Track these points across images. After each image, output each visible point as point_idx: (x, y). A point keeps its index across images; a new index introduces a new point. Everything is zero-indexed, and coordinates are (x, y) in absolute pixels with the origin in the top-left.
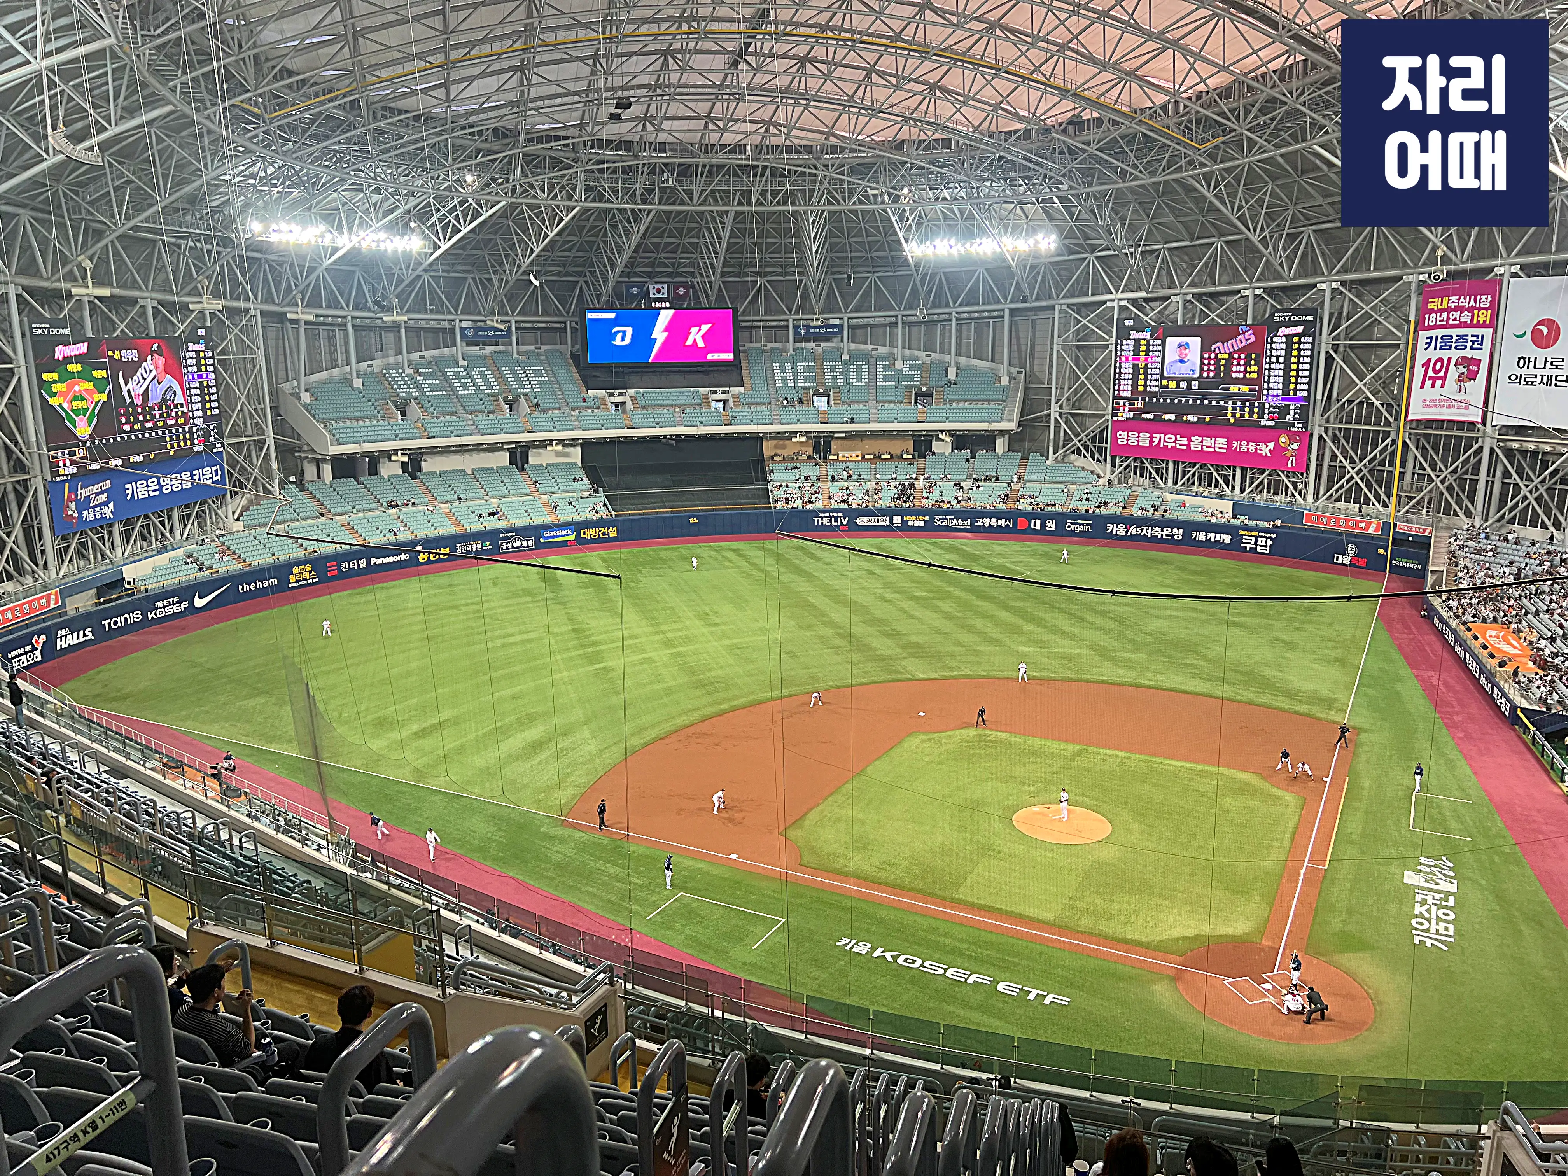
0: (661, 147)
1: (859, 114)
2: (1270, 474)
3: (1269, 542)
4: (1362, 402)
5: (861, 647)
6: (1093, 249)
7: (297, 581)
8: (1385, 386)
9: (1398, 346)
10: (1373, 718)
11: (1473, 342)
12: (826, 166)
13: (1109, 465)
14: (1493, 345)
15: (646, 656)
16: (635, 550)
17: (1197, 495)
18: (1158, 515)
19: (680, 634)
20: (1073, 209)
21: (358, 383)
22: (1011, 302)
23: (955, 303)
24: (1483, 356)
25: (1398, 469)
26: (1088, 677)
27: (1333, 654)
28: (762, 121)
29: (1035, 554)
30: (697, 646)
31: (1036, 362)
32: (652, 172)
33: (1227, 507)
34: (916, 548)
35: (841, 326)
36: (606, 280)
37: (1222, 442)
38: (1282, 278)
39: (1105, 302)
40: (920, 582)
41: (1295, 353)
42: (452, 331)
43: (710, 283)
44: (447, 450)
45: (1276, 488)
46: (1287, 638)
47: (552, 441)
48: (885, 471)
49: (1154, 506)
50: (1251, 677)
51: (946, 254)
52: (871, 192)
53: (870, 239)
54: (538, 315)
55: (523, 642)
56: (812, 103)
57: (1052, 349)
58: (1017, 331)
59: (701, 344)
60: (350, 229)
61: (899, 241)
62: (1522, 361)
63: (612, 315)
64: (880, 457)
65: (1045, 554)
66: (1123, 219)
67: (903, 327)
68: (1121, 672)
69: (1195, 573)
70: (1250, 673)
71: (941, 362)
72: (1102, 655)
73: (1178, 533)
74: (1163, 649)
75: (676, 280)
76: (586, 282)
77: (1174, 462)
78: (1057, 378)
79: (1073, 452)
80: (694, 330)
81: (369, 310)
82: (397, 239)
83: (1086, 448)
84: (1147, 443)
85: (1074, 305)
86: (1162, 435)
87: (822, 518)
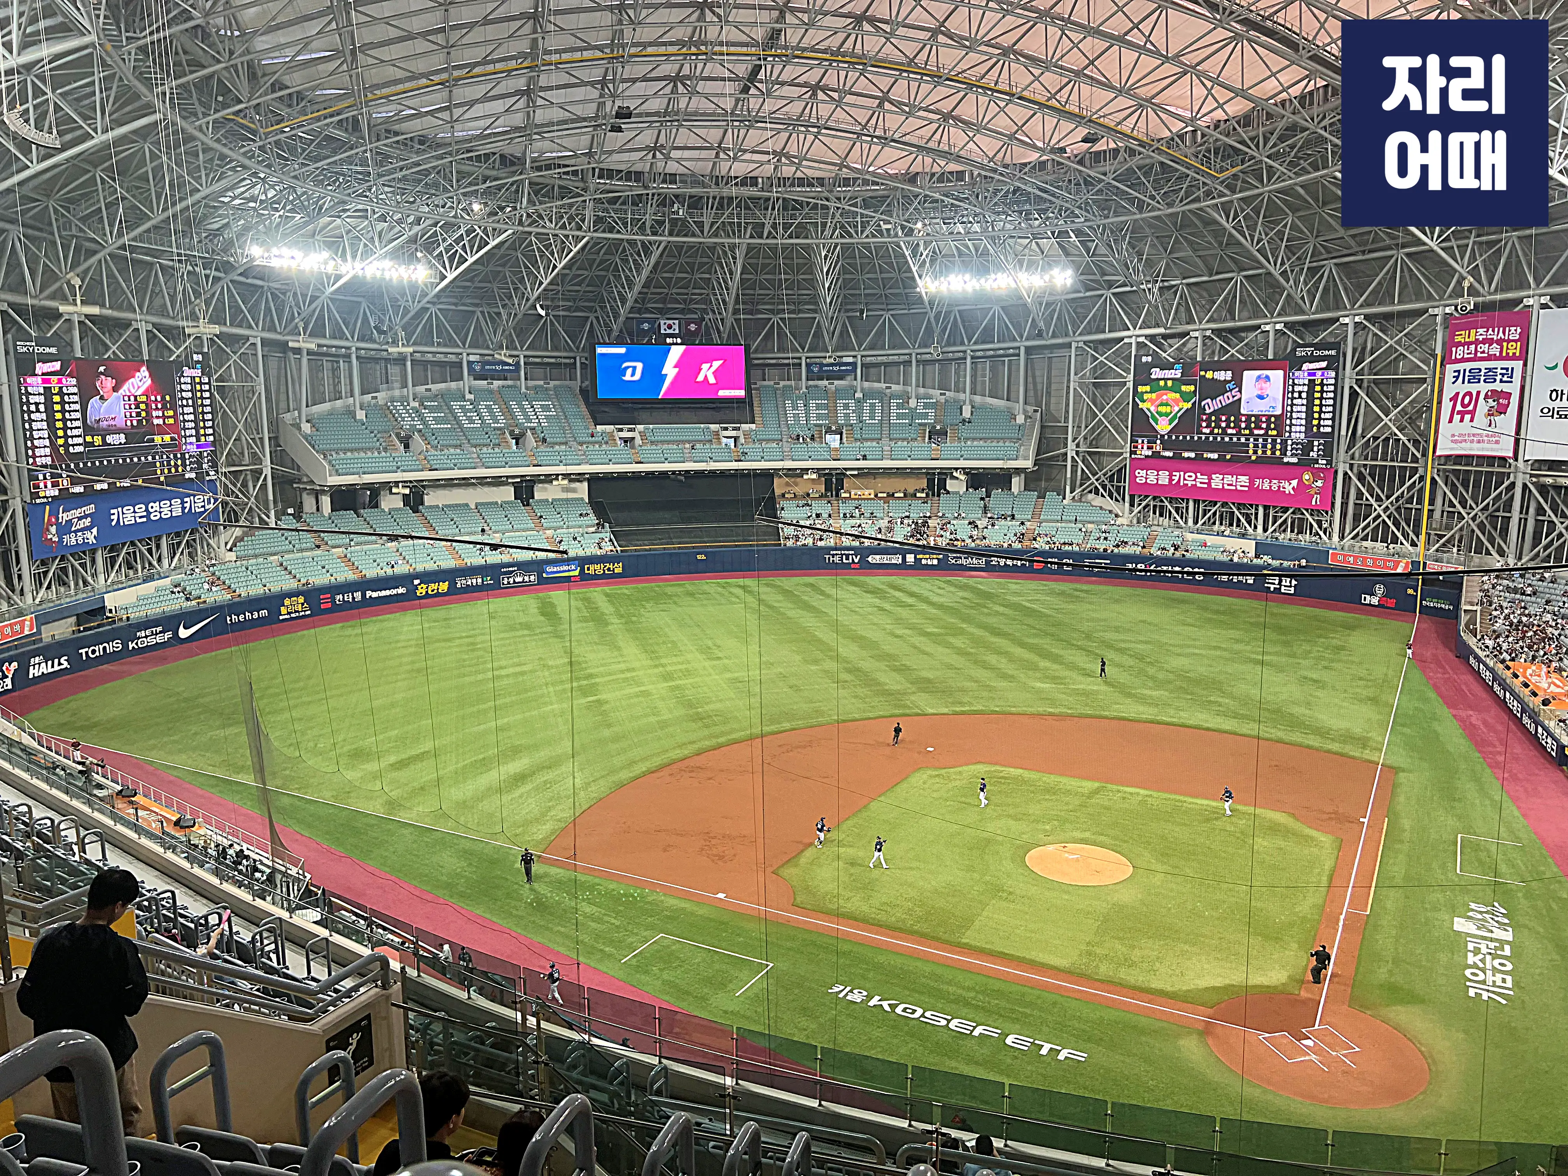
0: (672, 178)
1: (871, 143)
2: (1293, 513)
3: (1294, 582)
4: (1387, 439)
5: (867, 680)
6: (1110, 285)
7: (289, 613)
8: (1412, 421)
9: (1424, 380)
10: (1411, 757)
11: (1503, 375)
12: (839, 199)
13: (1127, 505)
14: (1523, 378)
15: (643, 688)
16: (640, 586)
17: (1218, 534)
18: (1178, 554)
19: (680, 667)
20: (1089, 244)
21: (361, 415)
22: (1027, 339)
23: (969, 341)
24: (1513, 388)
25: (1426, 507)
26: (1107, 713)
27: (1365, 693)
28: (774, 152)
29: (1052, 593)
30: (696, 680)
31: (1053, 400)
32: (662, 204)
33: (1250, 547)
34: (928, 586)
35: (854, 364)
36: (616, 316)
37: (1244, 479)
38: (1303, 313)
39: (1122, 339)
40: (932, 619)
41: (1318, 388)
42: (460, 364)
43: (722, 320)
44: (449, 483)
45: (1300, 527)
46: (1314, 676)
47: (558, 475)
48: (898, 509)
49: (1174, 545)
50: (1278, 715)
51: (960, 290)
52: (884, 227)
53: (884, 275)
54: (547, 350)
55: (516, 674)
56: (823, 131)
57: (1068, 387)
58: (1033, 370)
59: (712, 380)
60: (354, 257)
61: (913, 278)
62: (1554, 393)
63: (622, 350)
64: (893, 495)
65: (1062, 593)
66: (1140, 254)
67: (918, 366)
68: (1141, 708)
69: (1217, 612)
70: (1278, 711)
71: (956, 401)
72: (1121, 692)
74: (1185, 686)
75: (688, 316)
76: (597, 318)
77: (1195, 501)
78: (1074, 417)
79: (1090, 492)
80: (705, 366)
81: (375, 342)
82: (402, 269)
83: (1104, 487)
84: (1166, 482)
85: (1090, 342)
86: (1182, 473)
87: (833, 555)
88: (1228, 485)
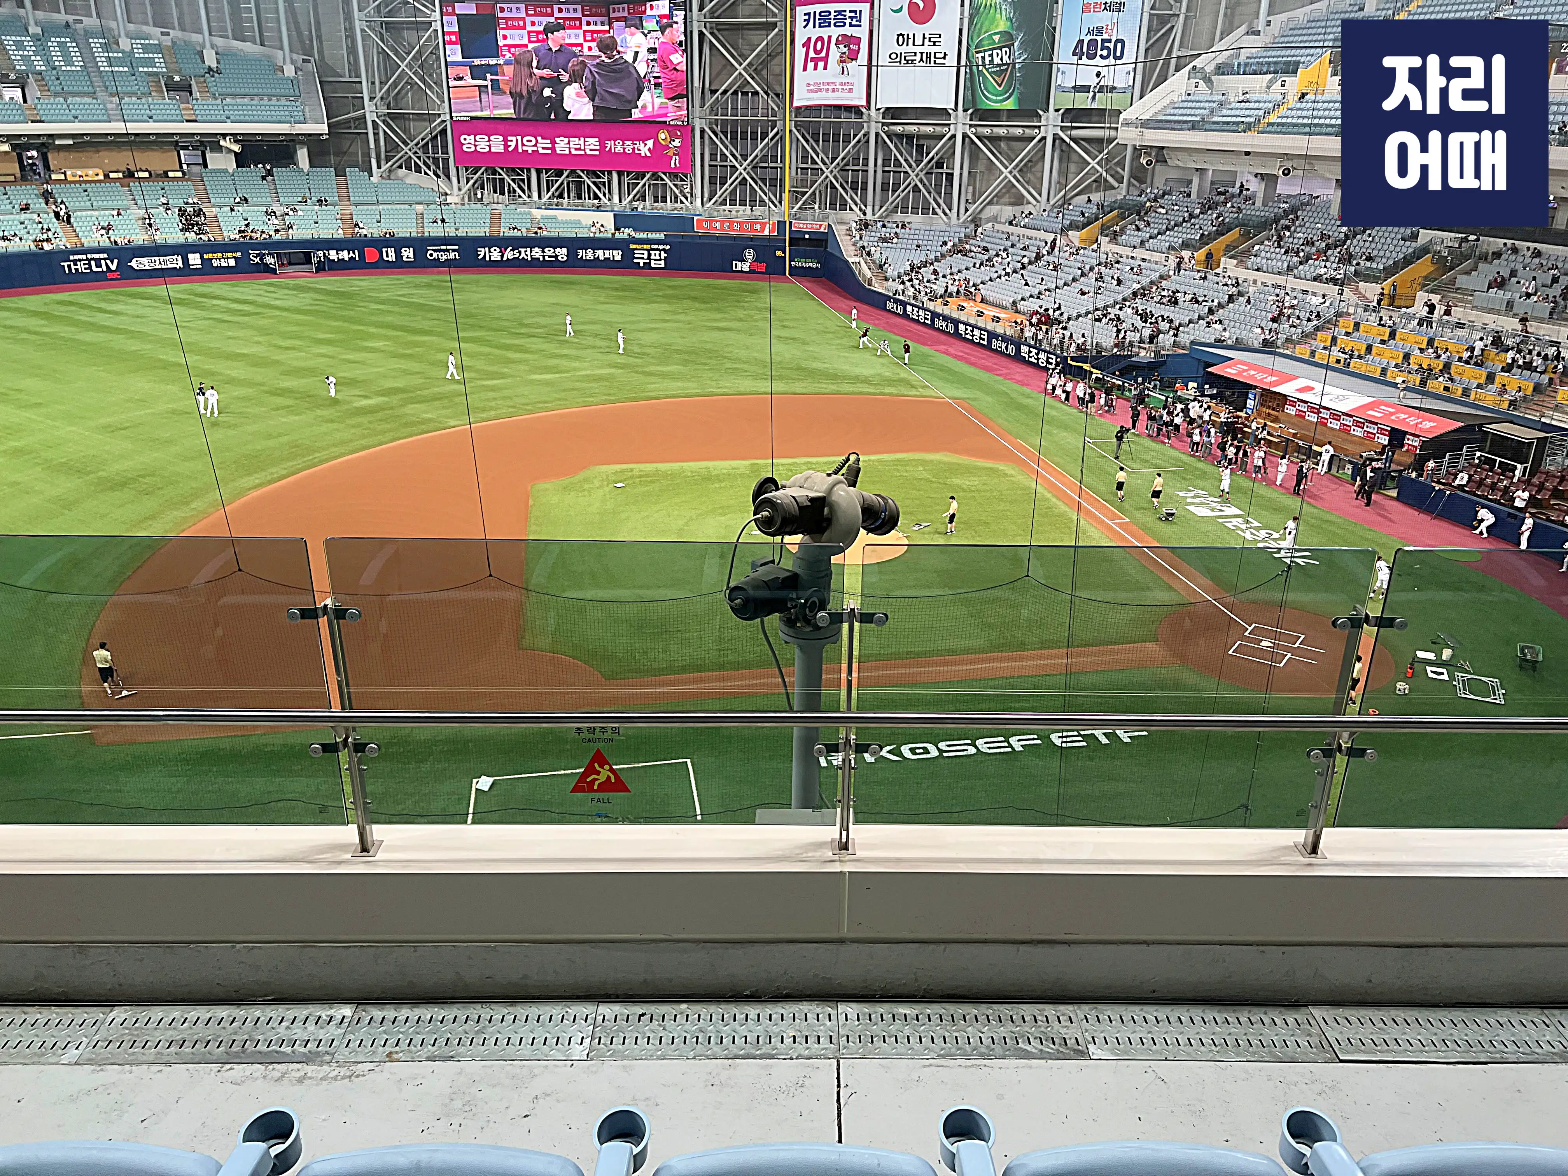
2: (650, 178)
3: (663, 255)
4: (736, 92)
5: (316, 400)
9: (775, 25)
11: (851, 18)
13: (454, 180)
14: (871, 22)
17: (569, 209)
24: (862, 33)
25: (787, 163)
31: (327, 47)
33: (608, 219)
37: (593, 142)
45: (658, 194)
50: (808, 372)
57: (350, 28)
62: (901, 38)
64: (133, 175)
68: (679, 384)
70: (802, 369)
71: (189, 43)
73: (562, 253)
77: (537, 171)
78: (366, 70)
79: (400, 167)
83: (420, 159)
84: (501, 149)
86: (519, 138)
87: (75, 262)
88: (576, 149)
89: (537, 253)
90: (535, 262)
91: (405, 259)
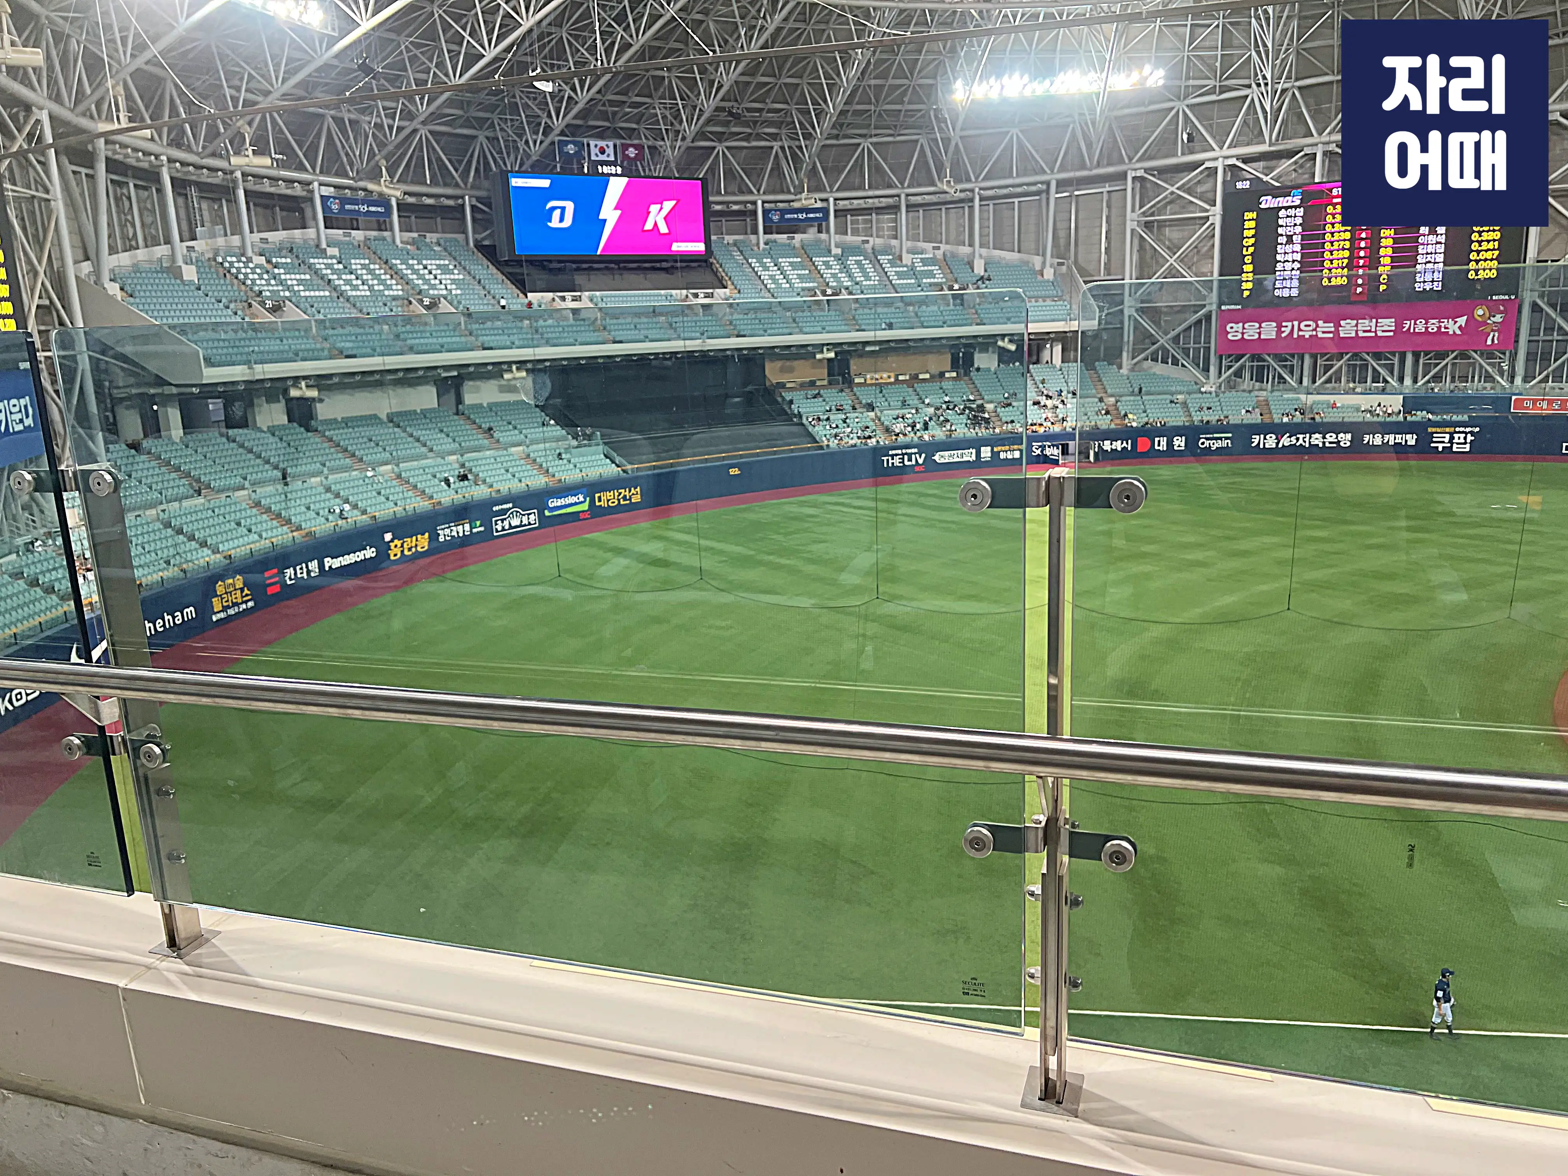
3: (1470, 438)
7: (224, 609)
17: (1347, 393)
21: (190, 273)
22: (1059, 171)
23: (977, 178)
33: (1395, 403)
35: (825, 211)
37: (1388, 324)
39: (1203, 162)
42: (310, 201)
47: (512, 363)
49: (1297, 410)
54: (425, 184)
59: (663, 229)
63: (545, 184)
64: (915, 377)
73: (1346, 438)
77: (1313, 355)
80: (654, 208)
84: (1272, 335)
85: (1153, 169)
86: (1296, 323)
87: (893, 456)
88: (1365, 331)
89: (1317, 439)
90: (1314, 449)
91: (1176, 448)
